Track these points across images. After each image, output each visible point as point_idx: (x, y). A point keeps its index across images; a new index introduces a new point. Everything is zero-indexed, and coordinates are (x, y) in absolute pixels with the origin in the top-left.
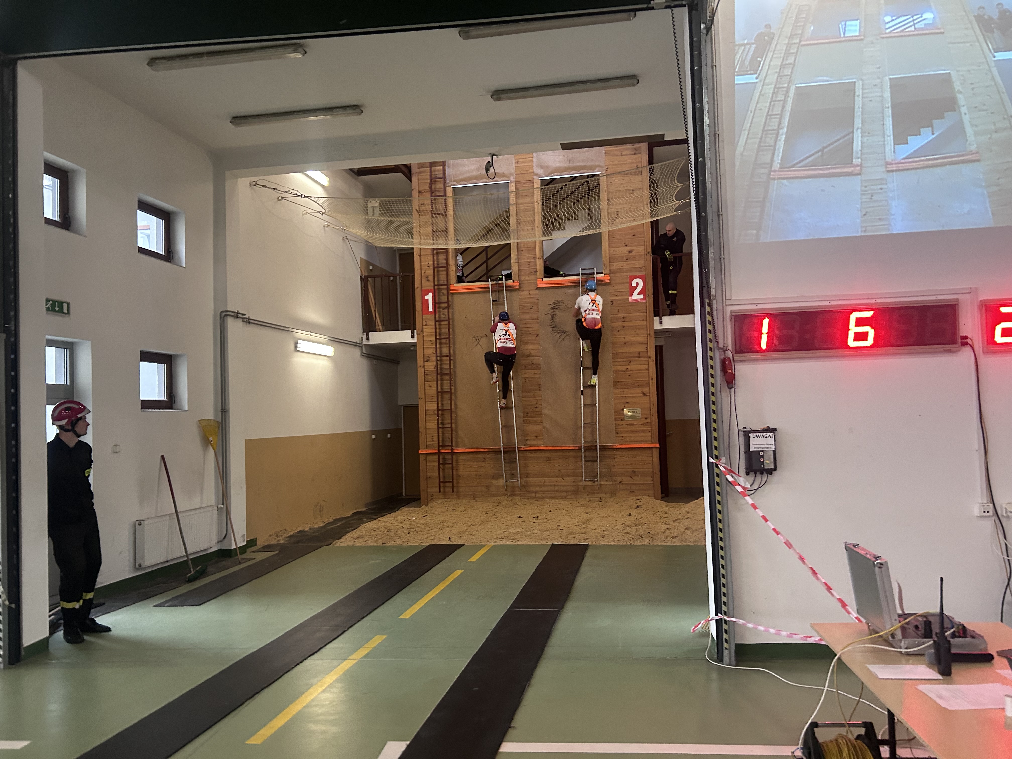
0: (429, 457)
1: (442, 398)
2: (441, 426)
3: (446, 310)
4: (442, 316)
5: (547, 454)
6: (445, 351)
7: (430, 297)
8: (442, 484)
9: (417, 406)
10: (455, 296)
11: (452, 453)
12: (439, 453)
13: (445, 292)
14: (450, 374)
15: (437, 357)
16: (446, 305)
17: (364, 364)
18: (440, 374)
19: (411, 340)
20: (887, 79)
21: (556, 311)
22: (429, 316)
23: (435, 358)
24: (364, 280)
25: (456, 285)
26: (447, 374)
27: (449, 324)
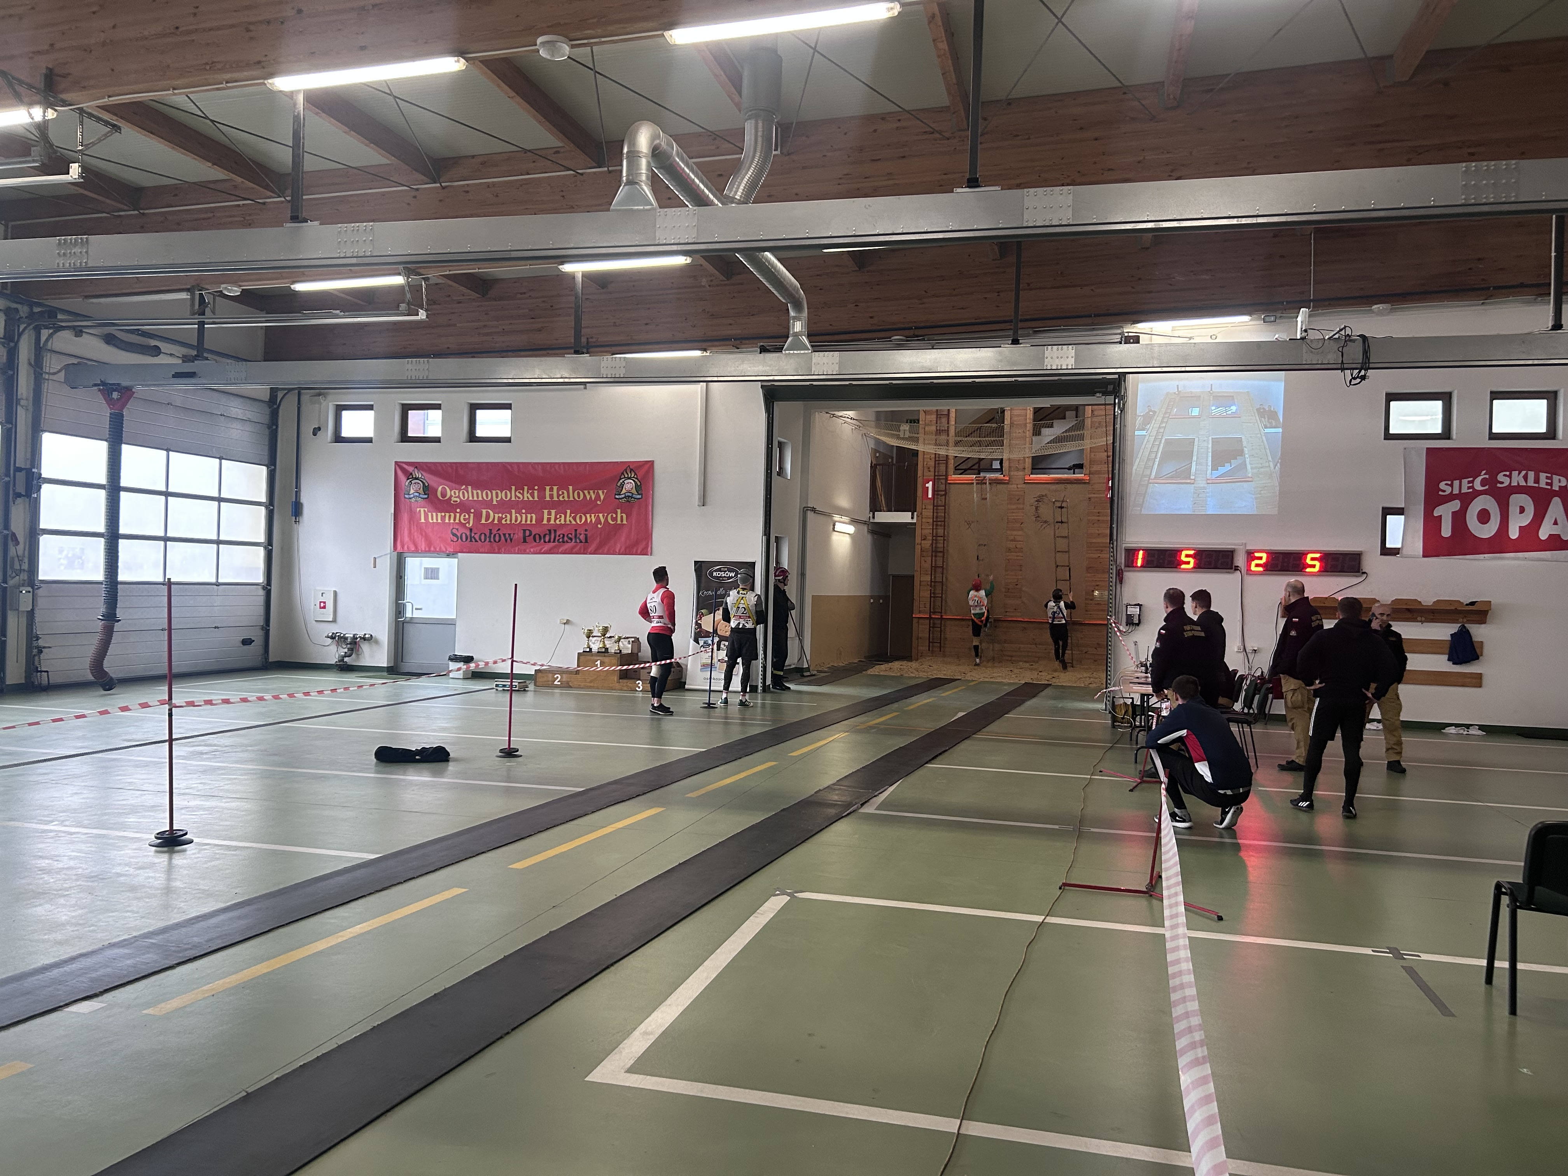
0: (921, 621)
1: (935, 571)
2: (933, 596)
3: (944, 497)
4: (940, 502)
5: (1024, 625)
6: (940, 531)
7: (930, 485)
8: (931, 644)
9: (913, 576)
10: (952, 486)
11: (942, 618)
12: (930, 618)
13: (943, 481)
14: (943, 552)
15: (933, 536)
16: (944, 493)
17: (869, 538)
18: (935, 552)
19: (910, 521)
20: (1210, 438)
21: (1040, 503)
22: (928, 501)
23: (931, 538)
24: (873, 468)
25: (953, 476)
26: (940, 552)
27: (945, 509)
